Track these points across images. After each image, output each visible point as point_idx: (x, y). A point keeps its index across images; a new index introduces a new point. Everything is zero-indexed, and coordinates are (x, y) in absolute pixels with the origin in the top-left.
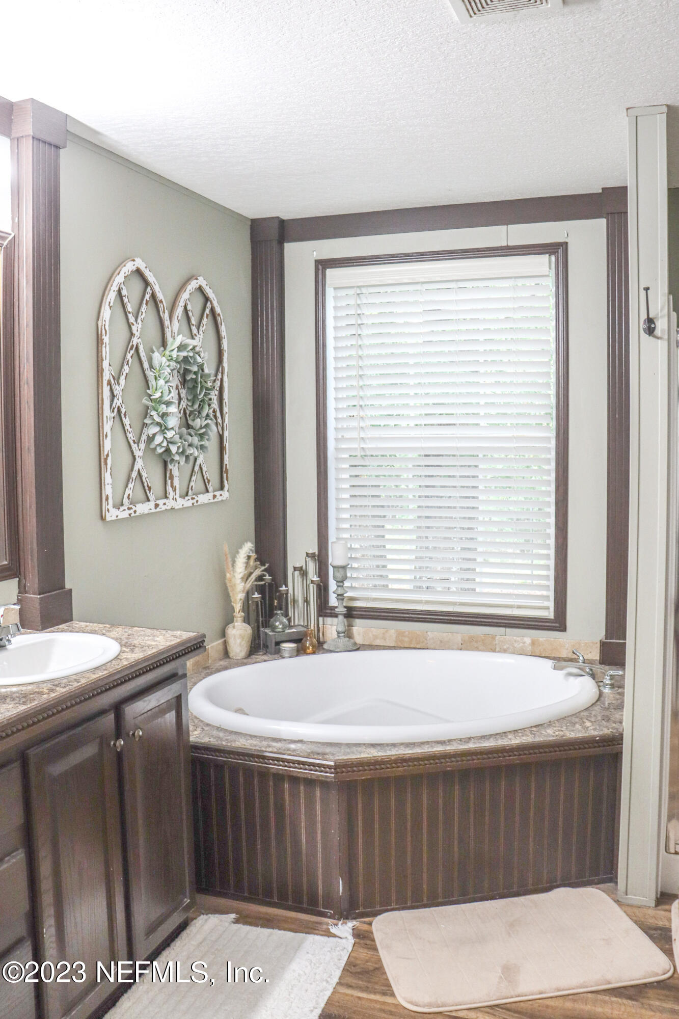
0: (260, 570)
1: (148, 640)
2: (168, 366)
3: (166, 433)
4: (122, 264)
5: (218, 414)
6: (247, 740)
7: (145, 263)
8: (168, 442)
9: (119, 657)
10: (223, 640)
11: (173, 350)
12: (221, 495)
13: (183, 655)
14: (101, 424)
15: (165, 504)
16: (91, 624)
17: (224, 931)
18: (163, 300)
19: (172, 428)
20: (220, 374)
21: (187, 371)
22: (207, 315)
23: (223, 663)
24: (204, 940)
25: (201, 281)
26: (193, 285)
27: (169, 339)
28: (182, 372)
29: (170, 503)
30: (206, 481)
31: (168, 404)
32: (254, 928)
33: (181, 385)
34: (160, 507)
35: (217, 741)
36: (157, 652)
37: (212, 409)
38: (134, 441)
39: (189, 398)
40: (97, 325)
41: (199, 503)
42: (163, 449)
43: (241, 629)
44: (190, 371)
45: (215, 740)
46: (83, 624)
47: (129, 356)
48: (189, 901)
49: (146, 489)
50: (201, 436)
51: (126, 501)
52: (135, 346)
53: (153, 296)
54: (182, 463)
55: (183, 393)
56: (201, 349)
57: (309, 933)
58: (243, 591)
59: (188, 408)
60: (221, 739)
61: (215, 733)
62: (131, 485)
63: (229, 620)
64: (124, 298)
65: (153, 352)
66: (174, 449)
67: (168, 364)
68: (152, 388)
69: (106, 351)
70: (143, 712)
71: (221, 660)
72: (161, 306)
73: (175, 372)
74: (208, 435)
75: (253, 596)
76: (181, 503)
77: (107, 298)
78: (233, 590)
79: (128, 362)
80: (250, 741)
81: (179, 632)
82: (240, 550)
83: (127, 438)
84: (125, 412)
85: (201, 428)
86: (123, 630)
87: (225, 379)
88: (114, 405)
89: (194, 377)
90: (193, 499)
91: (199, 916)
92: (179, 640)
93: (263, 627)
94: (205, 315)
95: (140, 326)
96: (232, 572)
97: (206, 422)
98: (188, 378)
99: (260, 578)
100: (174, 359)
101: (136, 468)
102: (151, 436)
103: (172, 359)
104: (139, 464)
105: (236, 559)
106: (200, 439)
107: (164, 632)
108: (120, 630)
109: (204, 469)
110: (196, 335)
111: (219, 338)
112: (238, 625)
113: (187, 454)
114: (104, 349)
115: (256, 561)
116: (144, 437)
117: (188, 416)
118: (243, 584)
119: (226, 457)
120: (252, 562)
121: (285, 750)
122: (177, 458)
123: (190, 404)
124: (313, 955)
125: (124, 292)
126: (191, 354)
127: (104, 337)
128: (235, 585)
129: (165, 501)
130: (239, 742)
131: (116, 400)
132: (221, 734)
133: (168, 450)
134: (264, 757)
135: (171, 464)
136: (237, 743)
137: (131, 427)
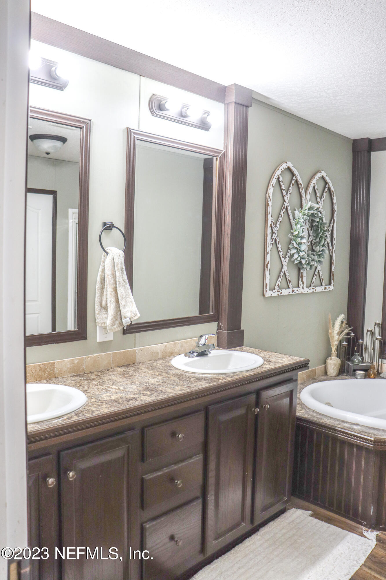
0: (348, 330)
1: (279, 359)
2: (303, 218)
3: (300, 253)
4: (280, 165)
5: (330, 244)
6: (328, 419)
7: (293, 164)
8: (301, 258)
9: (262, 366)
10: (324, 365)
11: (306, 210)
12: (329, 288)
13: (296, 369)
14: (265, 247)
15: (297, 290)
16: (252, 349)
17: (304, 519)
18: (302, 183)
19: (303, 251)
20: (332, 223)
21: (313, 221)
22: (326, 191)
23: (323, 378)
24: (293, 521)
25: (323, 173)
26: (319, 175)
27: (304, 204)
28: (310, 221)
29: (300, 290)
30: (321, 280)
31: (302, 238)
32: (321, 522)
33: (310, 228)
34: (295, 292)
35: (312, 417)
36: (281, 366)
37: (327, 241)
38: (283, 256)
39: (314, 235)
40: (266, 196)
41: (316, 291)
42: (298, 261)
43: (334, 361)
44: (315, 221)
45: (311, 417)
46: (248, 348)
47: (282, 212)
48: (287, 499)
49: (288, 282)
50: (320, 256)
51: (276, 287)
52: (286, 207)
53: (297, 181)
54: (308, 269)
55: (311, 232)
56: (322, 210)
57: (351, 532)
58: (338, 340)
59: (313, 240)
60: (314, 417)
61: (312, 413)
62: (280, 279)
63: (329, 355)
64: (281, 182)
65: (295, 210)
66: (304, 262)
67: (302, 217)
68: (294, 229)
69: (270, 210)
70: (271, 396)
71: (322, 376)
72: (300, 187)
73: (307, 221)
74: (323, 255)
75: (343, 344)
76: (306, 290)
77: (271, 183)
78: (332, 339)
79: (281, 215)
80: (329, 420)
81: (296, 357)
82: (338, 318)
83: (279, 255)
84: (279, 241)
85: (320, 251)
86: (268, 353)
87: (335, 226)
88: (273, 237)
89: (317, 224)
90: (313, 289)
91: (293, 508)
92: (295, 361)
93: (346, 361)
94: (325, 192)
95: (289, 197)
96: (332, 329)
97: (323, 248)
98: (314, 225)
99: (348, 334)
100: (306, 215)
101: (283, 271)
102: (292, 254)
103: (305, 214)
104: (285, 269)
105: (335, 323)
106: (319, 257)
107: (288, 356)
108: (266, 353)
109: (321, 273)
110: (319, 202)
111: (332, 204)
112: (333, 358)
113: (311, 265)
114: (269, 209)
115: (346, 325)
116: (288, 255)
117: (313, 245)
118: (338, 336)
119: (333, 268)
120: (344, 325)
121: (347, 428)
122: (305, 266)
123: (314, 238)
124: (351, 544)
125: (281, 179)
126: (316, 212)
127: (269, 202)
128: (333, 337)
129: (298, 289)
130: (323, 420)
131: (274, 235)
132: (315, 414)
133: (300, 262)
134: (336, 430)
135: (302, 270)
136: (322, 420)
137: (281, 249)
